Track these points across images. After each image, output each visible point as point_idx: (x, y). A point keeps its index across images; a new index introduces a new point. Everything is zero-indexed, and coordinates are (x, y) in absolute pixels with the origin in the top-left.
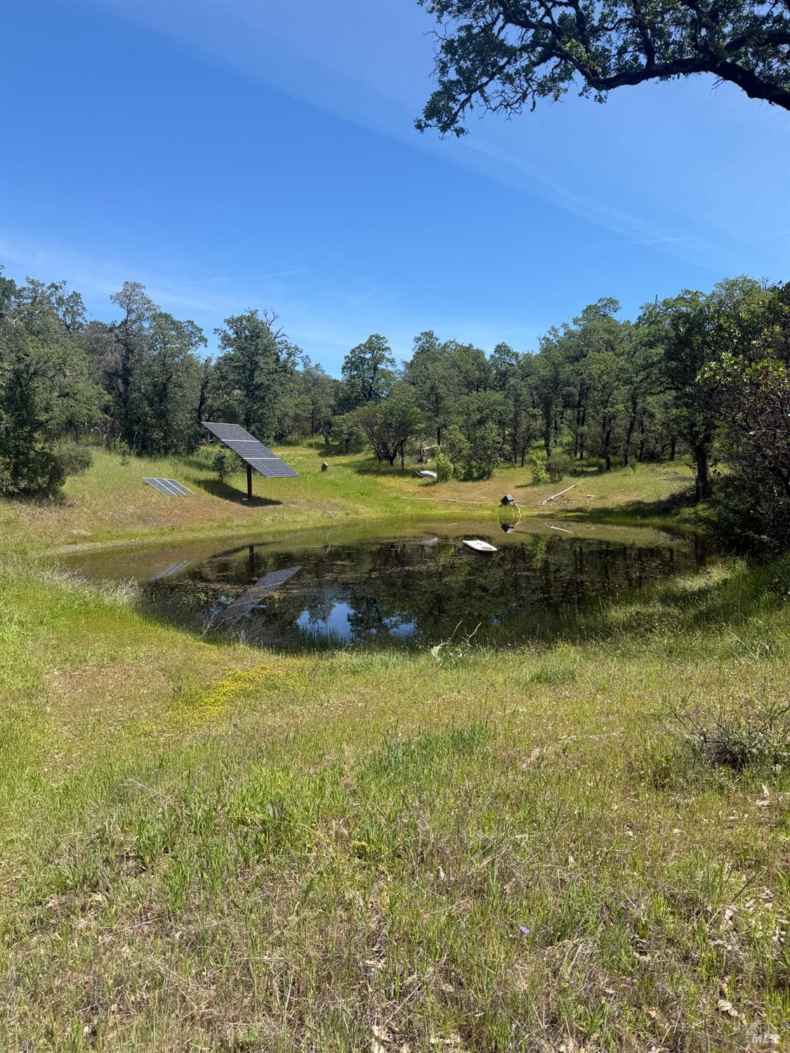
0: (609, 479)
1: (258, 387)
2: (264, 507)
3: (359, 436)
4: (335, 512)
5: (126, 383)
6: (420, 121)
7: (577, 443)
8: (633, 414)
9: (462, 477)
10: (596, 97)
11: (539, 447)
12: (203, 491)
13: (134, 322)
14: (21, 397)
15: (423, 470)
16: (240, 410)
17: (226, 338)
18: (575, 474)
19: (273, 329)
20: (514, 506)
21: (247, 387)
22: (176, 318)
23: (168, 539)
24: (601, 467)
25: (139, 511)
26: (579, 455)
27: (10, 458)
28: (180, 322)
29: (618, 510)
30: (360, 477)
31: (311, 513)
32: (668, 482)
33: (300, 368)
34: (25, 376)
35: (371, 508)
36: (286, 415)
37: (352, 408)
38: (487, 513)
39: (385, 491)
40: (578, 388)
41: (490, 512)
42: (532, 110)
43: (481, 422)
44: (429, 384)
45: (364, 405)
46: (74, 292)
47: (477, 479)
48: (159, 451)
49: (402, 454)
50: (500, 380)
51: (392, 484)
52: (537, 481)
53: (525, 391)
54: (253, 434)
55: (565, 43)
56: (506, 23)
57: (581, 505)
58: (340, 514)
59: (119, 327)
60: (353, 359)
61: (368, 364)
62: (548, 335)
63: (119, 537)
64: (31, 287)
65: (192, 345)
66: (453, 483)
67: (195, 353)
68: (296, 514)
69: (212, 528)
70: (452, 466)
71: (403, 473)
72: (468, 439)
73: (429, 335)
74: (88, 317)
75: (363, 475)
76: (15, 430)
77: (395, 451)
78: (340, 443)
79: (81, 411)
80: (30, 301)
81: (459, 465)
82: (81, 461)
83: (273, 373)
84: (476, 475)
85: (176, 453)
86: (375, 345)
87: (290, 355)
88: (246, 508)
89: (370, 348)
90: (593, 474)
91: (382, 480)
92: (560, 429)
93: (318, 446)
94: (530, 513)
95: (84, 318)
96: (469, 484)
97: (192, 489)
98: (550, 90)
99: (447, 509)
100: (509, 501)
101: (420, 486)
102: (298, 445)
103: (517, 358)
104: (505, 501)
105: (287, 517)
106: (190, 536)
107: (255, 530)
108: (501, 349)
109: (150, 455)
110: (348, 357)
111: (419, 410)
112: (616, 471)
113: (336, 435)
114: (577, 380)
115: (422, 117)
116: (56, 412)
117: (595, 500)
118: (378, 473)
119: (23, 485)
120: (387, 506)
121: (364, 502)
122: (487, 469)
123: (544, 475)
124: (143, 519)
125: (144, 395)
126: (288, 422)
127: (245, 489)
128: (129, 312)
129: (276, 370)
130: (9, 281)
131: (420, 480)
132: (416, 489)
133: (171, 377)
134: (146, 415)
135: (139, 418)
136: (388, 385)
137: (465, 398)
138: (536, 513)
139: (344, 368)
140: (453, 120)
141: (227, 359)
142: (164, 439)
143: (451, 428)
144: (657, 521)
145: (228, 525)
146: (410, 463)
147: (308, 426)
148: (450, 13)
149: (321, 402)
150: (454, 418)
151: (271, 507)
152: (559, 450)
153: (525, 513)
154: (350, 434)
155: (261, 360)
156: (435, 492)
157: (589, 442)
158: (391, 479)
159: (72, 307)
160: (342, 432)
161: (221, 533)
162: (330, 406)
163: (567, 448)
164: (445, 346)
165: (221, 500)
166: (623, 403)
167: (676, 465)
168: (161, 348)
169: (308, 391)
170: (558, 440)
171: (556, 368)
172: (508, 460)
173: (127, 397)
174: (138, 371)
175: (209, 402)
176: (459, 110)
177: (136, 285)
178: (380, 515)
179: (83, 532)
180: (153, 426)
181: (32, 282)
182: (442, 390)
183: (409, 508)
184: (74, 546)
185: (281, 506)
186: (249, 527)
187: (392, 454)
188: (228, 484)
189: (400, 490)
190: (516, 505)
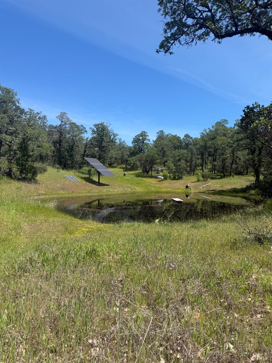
0: (224, 180)
1: (103, 147)
2: (104, 187)
3: (137, 165)
4: (128, 189)
5: (60, 145)
6: (158, 50)
7: (213, 168)
8: (233, 158)
9: (172, 179)
10: (218, 42)
11: (199, 169)
12: (83, 180)
13: (63, 125)
14: (24, 147)
15: (158, 176)
16: (97, 154)
17: (93, 131)
18: (212, 178)
19: (109, 129)
20: (190, 189)
21: (100, 147)
22: (77, 124)
23: (71, 195)
24: (221, 176)
25: (61, 186)
26: (214, 172)
27: (20, 167)
28: (78, 126)
29: (228, 191)
30: (137, 178)
31: (120, 189)
32: (245, 182)
33: (117, 141)
34: (26, 140)
35: (140, 188)
36: (112, 157)
37: (135, 156)
38: (180, 191)
39: (145, 183)
40: (214, 149)
41: (182, 190)
42: (195, 45)
43: (179, 160)
44: (161, 147)
45: (139, 154)
46: (44, 115)
47: (177, 179)
48: (70, 168)
49: (151, 171)
50: (186, 146)
51: (148, 181)
52: (198, 181)
53: (195, 150)
54: (101, 162)
55: (207, 23)
56: (187, 18)
57: (214, 189)
59: (58, 127)
60: (136, 139)
61: (141, 141)
62: (203, 132)
63: (55, 194)
64: (30, 111)
65: (82, 133)
66: (169, 181)
67: (83, 136)
68: (114, 189)
69: (86, 193)
70: (169, 175)
71: (151, 177)
72: (175, 166)
73: (162, 132)
74: (48, 124)
75: (138, 177)
76: (22, 157)
77: (149, 170)
78: (131, 167)
79: (44, 152)
80: (29, 116)
81: (171, 175)
82: (43, 169)
83: (108, 142)
84: (177, 178)
85: (75, 169)
86: (143, 135)
87: (114, 136)
88: (97, 186)
89: (141, 135)
90: (219, 178)
91: (144, 179)
92: (207, 163)
93: (123, 168)
94: (196, 191)
95: (47, 124)
96: (175, 181)
97: (80, 180)
98: (202, 38)
99: (167, 189)
100: (188, 187)
101: (157, 181)
102: (116, 167)
103: (192, 139)
104: (187, 187)
105: (111, 190)
106: (78, 195)
107: (100, 194)
108: (187, 136)
109: (67, 169)
110: (134, 138)
111: (157, 156)
112: (227, 178)
113: (129, 164)
114: (213, 146)
115: (158, 48)
116: (36, 152)
117: (219, 187)
118: (143, 177)
119: (23, 176)
120: (146, 187)
121: (138, 186)
122: (181, 176)
123: (201, 178)
124: (63, 189)
125: (66, 149)
126: (113, 160)
127: (97, 181)
128: (62, 122)
130: (23, 109)
131: (157, 179)
132: (156, 182)
133: (75, 143)
134: (66, 156)
135: (64, 157)
136: (147, 148)
137: (174, 152)
138: (198, 191)
139: (133, 142)
140: (169, 49)
141: (94, 138)
142: (72, 164)
143: (168, 162)
144: (241, 195)
145: (91, 192)
146: (154, 174)
147: (120, 161)
148: (168, 15)
149: (125, 153)
150: (170, 158)
151: (106, 186)
152: (207, 170)
153: (194, 191)
154: (134, 164)
155: (105, 138)
156: (162, 183)
157: (217, 168)
158: (147, 179)
159: (43, 120)
160: (131, 163)
161: (88, 194)
162: (128, 155)
163: (209, 170)
164: (167, 135)
165: (89, 184)
166: (229, 154)
167: (248, 176)
168: (72, 134)
169: (120, 149)
170: (206, 167)
171: (206, 142)
172: (188, 173)
173: (60, 150)
174: (64, 141)
175: (87, 152)
176: (171, 46)
177: (65, 113)
178: (143, 190)
179: (42, 192)
180: (68, 160)
181: (30, 110)
182: (166, 149)
183: (153, 188)
184: (39, 197)
185: (109, 186)
186: (98, 193)
187: (148, 171)
188: (92, 179)
189: (150, 183)
190: (191, 188)
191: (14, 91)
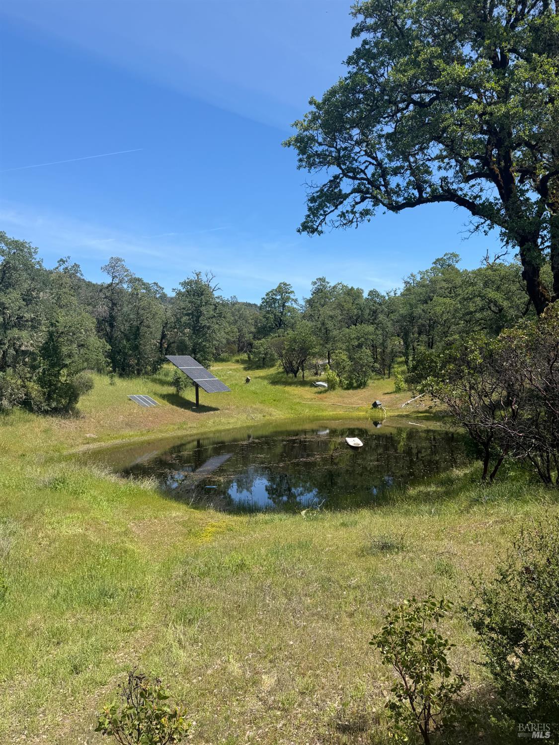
1: (202, 327)
2: (207, 413)
3: (272, 355)
4: (256, 415)
5: (112, 326)
9: (345, 387)
11: (401, 362)
12: (165, 402)
13: (117, 284)
14: (53, 348)
15: (318, 381)
16: (190, 344)
17: (180, 295)
19: (212, 285)
20: (381, 408)
21: (194, 327)
22: (145, 281)
23: (145, 438)
25: (126, 419)
27: (46, 388)
28: (148, 284)
30: (273, 387)
31: (239, 416)
34: (56, 334)
35: (281, 411)
37: (268, 335)
38: (362, 414)
39: (291, 397)
40: (428, 322)
41: (363, 413)
43: (360, 346)
44: (321, 321)
45: (276, 333)
46: (75, 264)
47: (356, 388)
48: (134, 373)
49: (303, 369)
50: (373, 316)
51: (296, 392)
52: (398, 390)
53: (389, 324)
58: (259, 416)
59: (107, 288)
60: (268, 300)
61: (278, 303)
62: (408, 280)
63: (116, 438)
66: (339, 391)
68: (229, 417)
69: (174, 430)
70: (338, 379)
71: (303, 383)
72: (350, 359)
73: (322, 280)
75: (275, 385)
77: (298, 368)
78: (259, 360)
79: (92, 357)
81: (343, 378)
82: (87, 385)
83: (212, 318)
84: (355, 385)
85: (145, 374)
86: (283, 290)
88: (195, 414)
89: (279, 292)
91: (288, 389)
93: (243, 362)
94: (392, 414)
96: (351, 391)
97: (159, 402)
99: (335, 411)
100: (378, 405)
101: (316, 393)
102: (229, 361)
103: (384, 300)
104: (375, 405)
105: (223, 420)
106: (160, 436)
107: (202, 430)
108: (373, 293)
109: (128, 376)
110: (264, 298)
111: (314, 339)
113: (256, 354)
114: (427, 317)
116: (76, 358)
118: (287, 383)
119: (54, 405)
120: (292, 409)
121: (276, 407)
122: (363, 381)
123: (404, 385)
124: (128, 425)
125: (124, 334)
126: (221, 347)
127: (194, 400)
128: (114, 277)
129: (214, 316)
131: (315, 389)
132: (313, 396)
133: (143, 321)
134: (125, 347)
135: (120, 350)
136: (293, 318)
137: (347, 330)
138: (396, 414)
141: (181, 309)
142: (138, 364)
143: (337, 351)
145: (184, 427)
146: (308, 375)
147: (236, 347)
149: (245, 330)
150: (339, 345)
151: (212, 412)
153: (389, 414)
154: (266, 354)
155: (204, 309)
156: (326, 398)
158: (295, 388)
160: (260, 353)
161: (180, 433)
162: (251, 333)
164: (335, 287)
165: (178, 409)
169: (236, 322)
171: (411, 308)
172: (378, 373)
174: (120, 318)
175: (167, 337)
177: (119, 259)
178: (288, 416)
179: (92, 436)
180: (130, 356)
182: (330, 324)
183: (307, 410)
184: (88, 445)
185: (218, 412)
186: (198, 428)
187: (296, 369)
188: (183, 396)
189: (301, 397)
190: (383, 408)
191: (32, 245)
